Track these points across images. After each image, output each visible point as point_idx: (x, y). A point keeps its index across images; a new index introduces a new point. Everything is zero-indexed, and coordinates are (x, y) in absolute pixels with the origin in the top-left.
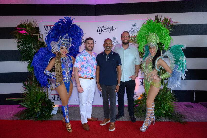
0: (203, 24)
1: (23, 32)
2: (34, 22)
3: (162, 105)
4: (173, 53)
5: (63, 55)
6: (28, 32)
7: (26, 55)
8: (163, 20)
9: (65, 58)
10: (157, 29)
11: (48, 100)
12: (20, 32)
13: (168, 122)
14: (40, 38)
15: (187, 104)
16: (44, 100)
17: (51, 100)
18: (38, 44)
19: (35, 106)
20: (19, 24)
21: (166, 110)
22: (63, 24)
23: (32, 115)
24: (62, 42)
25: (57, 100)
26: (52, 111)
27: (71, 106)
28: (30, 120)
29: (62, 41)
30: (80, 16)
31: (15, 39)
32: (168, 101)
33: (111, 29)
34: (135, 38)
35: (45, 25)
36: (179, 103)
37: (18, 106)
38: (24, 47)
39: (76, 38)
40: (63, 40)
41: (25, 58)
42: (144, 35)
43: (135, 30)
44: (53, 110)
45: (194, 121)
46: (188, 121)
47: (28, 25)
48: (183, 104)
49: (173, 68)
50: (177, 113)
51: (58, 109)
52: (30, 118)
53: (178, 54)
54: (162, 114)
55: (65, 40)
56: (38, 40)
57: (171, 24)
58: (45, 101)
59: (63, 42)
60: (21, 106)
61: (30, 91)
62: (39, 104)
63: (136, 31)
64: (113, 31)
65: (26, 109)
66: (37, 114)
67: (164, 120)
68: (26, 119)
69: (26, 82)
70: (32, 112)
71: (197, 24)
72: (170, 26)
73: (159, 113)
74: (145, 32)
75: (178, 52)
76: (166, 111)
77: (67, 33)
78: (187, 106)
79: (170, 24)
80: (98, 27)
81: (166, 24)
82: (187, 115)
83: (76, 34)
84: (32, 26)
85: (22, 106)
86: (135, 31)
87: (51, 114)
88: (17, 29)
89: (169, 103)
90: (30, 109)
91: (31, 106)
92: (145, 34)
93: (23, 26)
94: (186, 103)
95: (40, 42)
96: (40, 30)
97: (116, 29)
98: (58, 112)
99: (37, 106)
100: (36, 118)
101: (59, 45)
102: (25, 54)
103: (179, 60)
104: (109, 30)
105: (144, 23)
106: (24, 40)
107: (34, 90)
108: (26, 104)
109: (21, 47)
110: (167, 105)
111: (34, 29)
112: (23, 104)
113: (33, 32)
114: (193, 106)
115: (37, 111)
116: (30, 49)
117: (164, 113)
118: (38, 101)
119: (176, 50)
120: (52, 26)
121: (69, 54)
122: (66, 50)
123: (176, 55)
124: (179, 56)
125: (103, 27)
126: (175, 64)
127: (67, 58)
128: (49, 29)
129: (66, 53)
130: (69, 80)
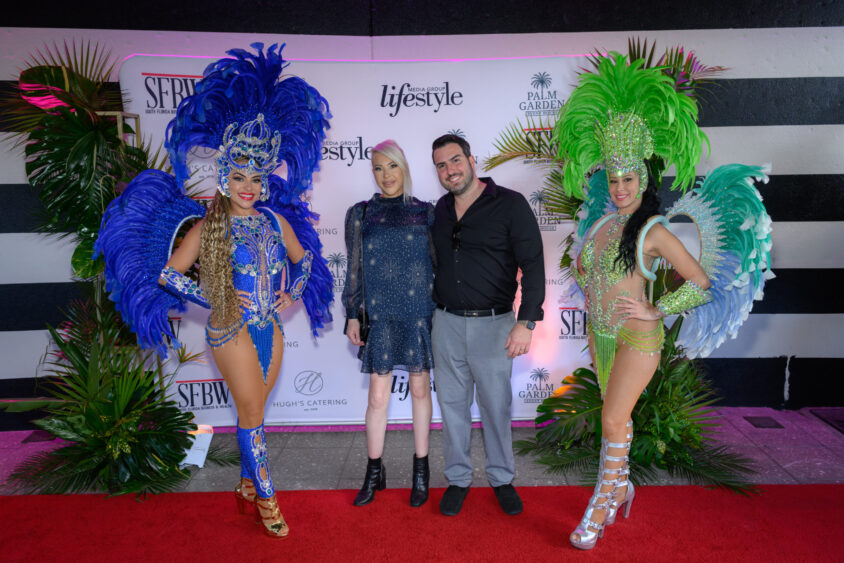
0: (823, 81)
1: (48, 103)
3: (657, 420)
4: (713, 201)
5: (241, 207)
6: (70, 102)
7: (66, 206)
8: (661, 61)
9: (250, 219)
10: (642, 98)
12: (35, 100)
13: (683, 487)
14: (127, 129)
15: (754, 415)
16: (147, 406)
17: (177, 406)
18: (117, 155)
19: (108, 434)
20: (25, 68)
21: (673, 440)
22: (243, 75)
23: (94, 473)
24: (240, 149)
26: (186, 451)
28: (87, 496)
29: (238, 146)
30: (302, 36)
31: (11, 134)
32: (680, 403)
33: (440, 97)
34: (543, 135)
35: (148, 75)
36: (724, 409)
37: (26, 433)
38: (57, 170)
39: (300, 133)
40: (244, 143)
41: (59, 218)
42: (589, 123)
43: (541, 101)
44: (189, 445)
45: (787, 483)
46: (760, 482)
47: (69, 70)
48: (739, 415)
49: (715, 266)
50: (715, 450)
51: (211, 443)
52: (88, 484)
53: (737, 203)
54: (654, 454)
55: (249, 140)
56: (119, 141)
57: (696, 76)
58: (150, 408)
59: (243, 153)
61: (84, 367)
62: (128, 424)
63: (546, 104)
64: (448, 103)
65: (67, 448)
66: (116, 469)
67: (664, 480)
68: (69, 491)
69: (63, 328)
70: (95, 459)
71: (799, 79)
72: (690, 87)
73: (642, 452)
74: (590, 109)
75: (737, 196)
76: (671, 443)
77: (259, 111)
78: (756, 422)
79: (688, 77)
80: (386, 87)
81: (675, 76)
82: (759, 457)
83: (299, 119)
84: (91, 74)
86: (541, 106)
87: (179, 466)
88: (19, 91)
89: (685, 409)
90: (85, 445)
91: (87, 432)
92: (591, 119)
93: (46, 76)
94: (751, 411)
95: (129, 151)
96: (124, 98)
97: (461, 96)
98: (210, 457)
99: (116, 434)
100: (113, 486)
101: (222, 162)
102: (62, 200)
103: (738, 233)
104: (433, 99)
105: (583, 72)
106: (58, 138)
107: (103, 362)
108: (68, 423)
109: (43, 170)
110: (674, 417)
111: (99, 93)
112: (51, 424)
113: (95, 105)
114: (780, 422)
115: (116, 455)
116: (81, 178)
117: (663, 452)
118: (122, 412)
119: (729, 188)
120: (181, 78)
121: (267, 203)
122: (253, 184)
123: (725, 210)
124: (741, 216)
125: (406, 87)
126: (722, 248)
127: (261, 220)
128: (167, 93)
129: (256, 198)
130: (270, 316)
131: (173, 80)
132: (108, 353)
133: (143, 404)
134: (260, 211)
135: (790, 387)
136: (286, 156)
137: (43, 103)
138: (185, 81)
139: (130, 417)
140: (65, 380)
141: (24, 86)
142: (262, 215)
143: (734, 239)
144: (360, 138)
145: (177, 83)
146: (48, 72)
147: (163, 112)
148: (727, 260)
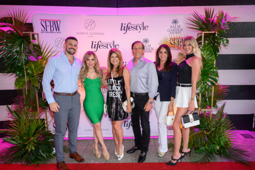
1: (7, 29)
6: (14, 29)
7: (12, 65)
8: (216, 15)
11: (48, 131)
12: (3, 29)
13: (226, 163)
14: (34, 38)
15: (243, 133)
17: (52, 132)
18: (30, 47)
19: (26, 143)
21: (222, 145)
27: (82, 139)
28: (19, 164)
33: (141, 27)
35: (42, 20)
38: (9, 52)
41: (10, 69)
43: (175, 29)
47: (15, 18)
48: (239, 133)
52: (20, 160)
54: (214, 150)
56: (31, 42)
58: (42, 133)
61: (19, 119)
62: (34, 140)
63: (177, 30)
65: (13, 147)
66: (30, 154)
67: (219, 159)
70: (23, 151)
72: (227, 24)
73: (210, 149)
80: (122, 24)
81: (221, 20)
82: (249, 150)
84: (21, 20)
87: (52, 153)
90: (19, 146)
91: (20, 142)
93: (7, 20)
95: (35, 45)
96: (34, 27)
97: (148, 27)
99: (29, 143)
100: (28, 161)
102: (11, 62)
104: (138, 28)
108: (13, 139)
109: (4, 52)
112: (8, 139)
113: (22, 30)
114: (253, 136)
115: (30, 150)
116: (18, 55)
117: (218, 149)
118: (33, 134)
120: (53, 21)
125: (129, 24)
128: (48, 26)
131: (50, 22)
132: (28, 115)
133: (40, 132)
137: (5, 29)
138: (54, 22)
139: (35, 137)
140: (13, 123)
144: (114, 41)
145: (52, 23)
147: (47, 32)
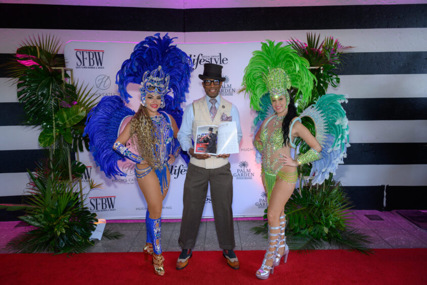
0: (399, 53)
1: (29, 63)
2: (53, 42)
3: (323, 217)
4: (321, 111)
5: (152, 111)
6: (39, 63)
7: (36, 113)
8: (322, 43)
9: (156, 117)
10: (283, 60)
11: (83, 208)
12: (23, 62)
13: (336, 251)
14: (66, 76)
15: (370, 214)
16: (75, 209)
17: (89, 210)
18: (61, 88)
19: (55, 223)
20: (19, 47)
22: (152, 47)
23: (47, 243)
24: (151, 83)
25: (103, 208)
26: (92, 232)
27: (132, 222)
28: (44, 254)
29: (149, 82)
31: (10, 78)
32: (334, 209)
33: (217, 60)
35: (77, 50)
36: (355, 211)
37: (16, 222)
38: (32, 95)
39: (179, 74)
40: (152, 81)
41: (33, 118)
42: (259, 74)
44: (94, 229)
45: (387, 248)
46: (374, 247)
47: (40, 48)
48: (362, 214)
49: (324, 141)
50: (352, 231)
51: (105, 228)
52: (44, 248)
53: (333, 112)
54: (322, 234)
55: (155, 79)
56: (62, 81)
57: (339, 50)
58: (75, 211)
59: (152, 85)
60: (24, 223)
61: (44, 190)
62: (65, 219)
64: (221, 63)
65: (35, 230)
66: (58, 240)
67: (327, 246)
68: (35, 252)
69: (36, 171)
70: (49, 236)
71: (388, 52)
72: (337, 56)
73: (316, 233)
74: (259, 68)
75: (333, 108)
76: (331, 228)
77: (159, 64)
78: (370, 217)
79: (337, 52)
80: (191, 56)
81: (330, 50)
82: (373, 235)
84: (50, 50)
85: (26, 223)
87: (89, 239)
88: (15, 58)
89: (337, 211)
90: (43, 229)
91: (45, 222)
92: (260, 72)
93: (29, 51)
94: (368, 212)
95: (67, 86)
96: (66, 61)
97: (227, 60)
98: (105, 235)
99: (58, 223)
100: (57, 250)
101: (144, 91)
102: (34, 110)
103: (334, 126)
104: (214, 61)
106: (33, 80)
107: (53, 188)
108: (35, 218)
109: (25, 95)
110: (332, 216)
111: (54, 58)
112: (27, 218)
113: (51, 64)
114: (382, 217)
115: (59, 233)
116: (44, 99)
117: (327, 232)
118: (62, 213)
119: (329, 105)
120: (93, 52)
121: (164, 109)
122: (158, 100)
123: (328, 115)
124: (335, 118)
125: (200, 55)
126: (327, 132)
127: (161, 117)
128: (86, 58)
129: (159, 107)
130: (165, 164)
131: (89, 53)
132: (56, 184)
133: (72, 208)
134: (161, 113)
135: (386, 200)
136: (172, 86)
137: (27, 63)
138: (95, 53)
139: (66, 215)
140: (35, 197)
141: (19, 56)
142: (162, 115)
143: (332, 129)
145: (91, 54)
146: (30, 49)
147: (84, 68)
148: (329, 138)
